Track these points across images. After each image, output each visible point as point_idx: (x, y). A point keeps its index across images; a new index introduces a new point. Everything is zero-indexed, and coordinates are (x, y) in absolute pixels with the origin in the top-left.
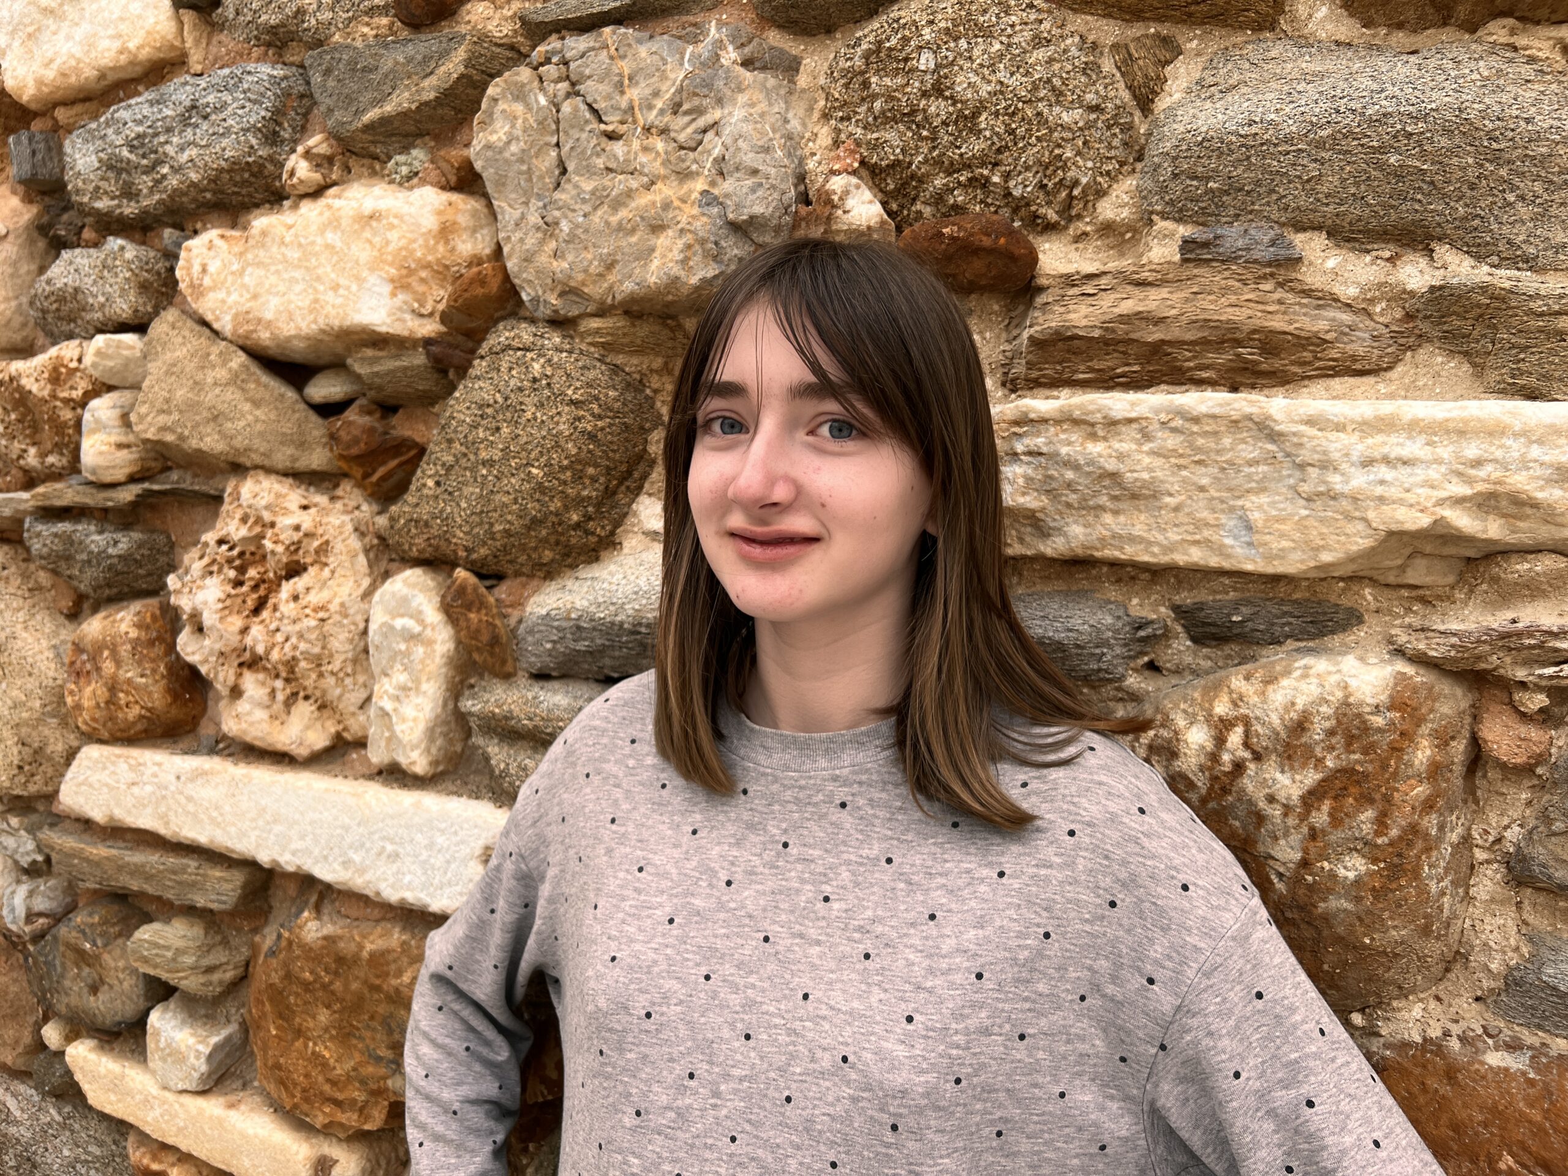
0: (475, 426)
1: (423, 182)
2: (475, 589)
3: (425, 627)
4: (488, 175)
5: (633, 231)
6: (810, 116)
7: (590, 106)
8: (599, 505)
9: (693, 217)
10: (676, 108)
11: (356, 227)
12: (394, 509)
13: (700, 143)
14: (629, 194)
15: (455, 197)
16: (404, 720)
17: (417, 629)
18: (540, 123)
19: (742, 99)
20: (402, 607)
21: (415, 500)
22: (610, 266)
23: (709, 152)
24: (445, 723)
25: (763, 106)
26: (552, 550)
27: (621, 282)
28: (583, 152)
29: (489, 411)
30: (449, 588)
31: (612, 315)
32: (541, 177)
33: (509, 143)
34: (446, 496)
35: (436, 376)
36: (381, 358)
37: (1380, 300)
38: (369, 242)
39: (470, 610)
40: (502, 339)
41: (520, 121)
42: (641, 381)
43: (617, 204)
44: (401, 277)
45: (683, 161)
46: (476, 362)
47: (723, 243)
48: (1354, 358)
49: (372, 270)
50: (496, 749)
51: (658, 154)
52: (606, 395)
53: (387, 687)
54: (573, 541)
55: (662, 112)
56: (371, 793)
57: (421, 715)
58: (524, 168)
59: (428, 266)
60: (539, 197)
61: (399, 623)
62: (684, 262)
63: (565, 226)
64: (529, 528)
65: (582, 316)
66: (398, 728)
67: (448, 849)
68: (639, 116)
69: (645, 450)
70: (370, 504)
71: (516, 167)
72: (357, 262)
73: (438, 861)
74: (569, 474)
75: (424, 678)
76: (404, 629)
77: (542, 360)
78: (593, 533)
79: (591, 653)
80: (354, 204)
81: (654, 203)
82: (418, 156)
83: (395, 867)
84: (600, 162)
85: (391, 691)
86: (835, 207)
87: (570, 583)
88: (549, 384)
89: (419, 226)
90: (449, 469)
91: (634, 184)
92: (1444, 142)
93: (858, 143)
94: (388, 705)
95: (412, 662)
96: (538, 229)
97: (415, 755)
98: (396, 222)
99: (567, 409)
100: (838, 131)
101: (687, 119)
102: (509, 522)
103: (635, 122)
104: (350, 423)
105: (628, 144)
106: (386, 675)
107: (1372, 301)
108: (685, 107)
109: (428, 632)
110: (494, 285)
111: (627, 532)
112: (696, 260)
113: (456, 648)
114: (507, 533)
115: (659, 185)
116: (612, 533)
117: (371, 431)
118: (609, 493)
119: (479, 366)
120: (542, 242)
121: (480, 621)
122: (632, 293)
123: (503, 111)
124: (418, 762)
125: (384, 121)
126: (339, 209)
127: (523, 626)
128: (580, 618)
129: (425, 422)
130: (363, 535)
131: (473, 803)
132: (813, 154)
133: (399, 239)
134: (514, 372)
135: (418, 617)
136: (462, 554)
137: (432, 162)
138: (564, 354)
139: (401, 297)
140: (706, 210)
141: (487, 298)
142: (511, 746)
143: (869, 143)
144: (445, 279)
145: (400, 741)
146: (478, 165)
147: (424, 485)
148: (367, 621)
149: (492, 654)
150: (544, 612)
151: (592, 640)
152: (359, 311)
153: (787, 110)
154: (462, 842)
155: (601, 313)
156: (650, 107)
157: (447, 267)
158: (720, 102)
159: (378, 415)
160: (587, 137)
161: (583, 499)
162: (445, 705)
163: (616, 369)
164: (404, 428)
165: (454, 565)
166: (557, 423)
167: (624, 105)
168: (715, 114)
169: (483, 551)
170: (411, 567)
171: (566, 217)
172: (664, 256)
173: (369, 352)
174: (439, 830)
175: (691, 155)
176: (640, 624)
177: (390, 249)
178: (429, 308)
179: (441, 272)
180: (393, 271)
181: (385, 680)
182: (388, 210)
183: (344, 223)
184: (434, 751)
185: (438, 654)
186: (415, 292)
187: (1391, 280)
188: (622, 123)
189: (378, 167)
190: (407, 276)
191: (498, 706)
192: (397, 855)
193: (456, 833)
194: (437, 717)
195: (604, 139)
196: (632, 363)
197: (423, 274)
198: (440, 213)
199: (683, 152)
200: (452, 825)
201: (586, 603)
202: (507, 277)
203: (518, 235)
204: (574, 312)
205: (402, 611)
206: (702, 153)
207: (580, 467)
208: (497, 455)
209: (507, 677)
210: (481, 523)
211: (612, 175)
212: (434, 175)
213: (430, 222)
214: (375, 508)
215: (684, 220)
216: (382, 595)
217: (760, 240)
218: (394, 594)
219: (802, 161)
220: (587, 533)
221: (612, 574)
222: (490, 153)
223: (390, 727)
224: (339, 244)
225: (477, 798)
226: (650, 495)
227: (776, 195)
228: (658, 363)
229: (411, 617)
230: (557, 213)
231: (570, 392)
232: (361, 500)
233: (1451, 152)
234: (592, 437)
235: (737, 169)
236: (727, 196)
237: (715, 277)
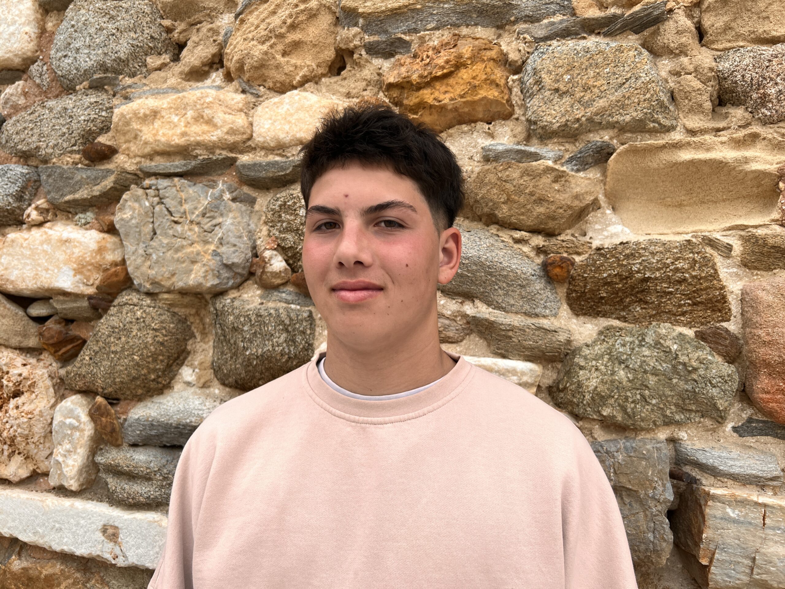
0: (109, 336)
1: (91, 228)
2: (105, 407)
3: (80, 423)
4: (121, 231)
5: (184, 262)
6: (259, 222)
7: (168, 209)
8: (164, 371)
9: (209, 260)
10: (204, 215)
11: (59, 244)
12: (69, 368)
13: (213, 230)
14: (183, 247)
15: (106, 236)
16: (68, 466)
17: (77, 424)
18: (146, 213)
19: (231, 215)
20: (70, 413)
21: (79, 365)
22: (173, 275)
23: (217, 235)
24: (88, 466)
25: (239, 219)
26: (142, 389)
27: (178, 282)
28: (164, 227)
29: (117, 330)
30: (93, 406)
31: (173, 293)
32: (145, 235)
33: (131, 219)
34: (94, 365)
35: (92, 311)
36: (67, 301)
37: (459, 316)
38: (65, 251)
39: (102, 417)
40: (124, 300)
41: (137, 211)
42: (185, 319)
43: (177, 250)
44: (79, 268)
45: (206, 237)
46: (112, 308)
47: (221, 272)
48: (449, 337)
49: (65, 264)
50: (111, 480)
51: (195, 232)
52: (169, 327)
53: (60, 450)
54: (152, 386)
55: (198, 216)
56: (49, 500)
57: (76, 464)
58: (138, 230)
59: (92, 264)
60: (144, 243)
61: (68, 421)
62: (205, 277)
63: (154, 256)
64: (132, 381)
65: (160, 293)
66: (65, 470)
67: (86, 526)
68: (188, 216)
69: (186, 348)
70: (57, 363)
71: (135, 229)
72: (58, 259)
73: (81, 531)
74: (151, 359)
75: (79, 447)
76: (70, 424)
77: (141, 311)
78: (161, 383)
79: (157, 436)
80: (59, 234)
81: (193, 252)
82: (90, 216)
83: (59, 535)
84: (171, 232)
85: (62, 452)
86: (266, 263)
87: (149, 404)
88: (144, 321)
89: (89, 247)
90: (96, 353)
91: (185, 243)
92: (474, 268)
93: (277, 238)
94: (60, 459)
95: (73, 439)
96: (143, 256)
97: (72, 482)
98: (78, 244)
99: (151, 332)
100: (270, 231)
101: (208, 220)
102: (123, 378)
103: (186, 218)
104: (50, 329)
105: (183, 226)
106: (60, 445)
107: (456, 316)
108: (208, 215)
109: (82, 426)
110: (122, 276)
111: (176, 382)
112: (209, 277)
113: (95, 433)
114: (122, 382)
115: (195, 245)
116: (170, 383)
117: (60, 332)
118: (169, 366)
119: (113, 310)
120: (144, 262)
121: (107, 422)
122: (182, 287)
123: (130, 206)
124: (73, 485)
125: (75, 201)
126: (51, 235)
127: (127, 423)
128: (153, 420)
129: (86, 329)
130: (53, 378)
131: (99, 504)
132: (260, 238)
133: (79, 252)
134: (129, 315)
135: (77, 418)
136: (100, 390)
137: (96, 219)
138: (151, 309)
139: (78, 277)
140: (215, 257)
141: (118, 282)
142: (118, 478)
143: (281, 238)
144: (99, 269)
145: (65, 476)
146: (117, 226)
147: (84, 359)
148: (52, 419)
149: (112, 436)
150: (137, 417)
151: (158, 430)
152: (58, 281)
153: (250, 220)
154: (93, 523)
155: (169, 292)
156: (193, 213)
157: (101, 265)
158: (222, 215)
159: (63, 324)
160: (166, 221)
161: (157, 369)
162: (88, 458)
163: (174, 314)
164: (75, 331)
165: (96, 394)
166: (147, 338)
167: (182, 211)
168: (220, 220)
169: (110, 390)
170: (75, 394)
171: (155, 253)
172: (196, 273)
173: (61, 298)
174: (82, 517)
175: (209, 235)
176: (180, 424)
177: (74, 256)
178: (91, 282)
179: (98, 267)
180: (75, 266)
181: (59, 447)
182: (74, 239)
183: (53, 242)
184: (81, 479)
185: (86, 436)
186: (85, 275)
187: (461, 310)
188: (181, 217)
189: (70, 216)
190: (82, 268)
191: (113, 461)
192: (61, 529)
193: (90, 519)
194: (84, 464)
195: (173, 224)
196: (182, 312)
197: (90, 268)
198: (98, 242)
199: (206, 233)
200: (88, 515)
201: (156, 414)
202: (127, 273)
203: (133, 258)
204: (157, 291)
205: (70, 415)
206: (214, 234)
207: (155, 356)
208: (119, 349)
209: (118, 446)
210: (110, 378)
211: (175, 238)
212: (97, 225)
213: (93, 246)
214: (59, 365)
215: (205, 260)
216: (60, 408)
217: (237, 271)
218: (66, 408)
219: (255, 241)
220: (158, 383)
221: (168, 401)
222: (123, 222)
223: (61, 469)
224: (50, 251)
225: (101, 501)
226: (187, 366)
227: (243, 255)
228: (193, 311)
229: (74, 418)
230: (151, 251)
231: (153, 325)
232: (52, 361)
233: (477, 271)
234: (162, 344)
235: (228, 243)
236: (223, 253)
237: (217, 284)
